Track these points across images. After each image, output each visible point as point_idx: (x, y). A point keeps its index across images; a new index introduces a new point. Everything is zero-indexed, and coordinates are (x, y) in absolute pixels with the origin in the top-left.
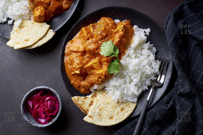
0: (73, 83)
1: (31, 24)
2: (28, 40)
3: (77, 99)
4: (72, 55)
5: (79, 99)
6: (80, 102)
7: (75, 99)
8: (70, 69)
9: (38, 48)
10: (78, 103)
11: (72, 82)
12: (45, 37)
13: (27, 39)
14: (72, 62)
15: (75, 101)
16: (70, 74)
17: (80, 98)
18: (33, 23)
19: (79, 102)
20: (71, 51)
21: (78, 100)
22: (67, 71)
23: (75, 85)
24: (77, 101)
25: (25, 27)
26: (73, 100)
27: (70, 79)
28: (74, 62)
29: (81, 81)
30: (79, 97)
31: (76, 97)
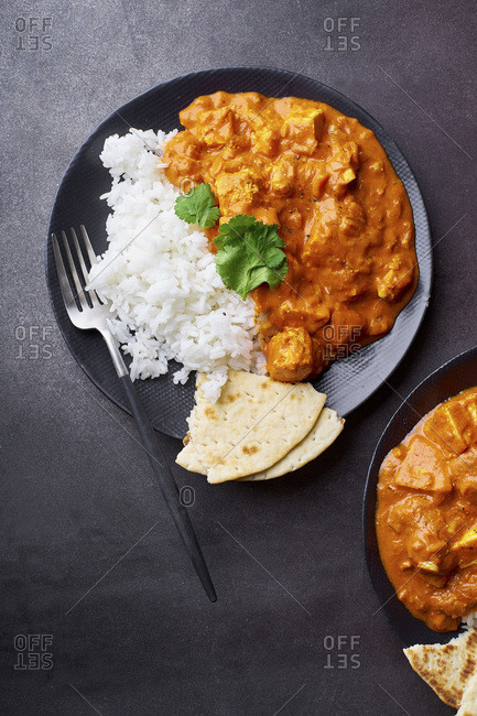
0: (405, 598)
1: (260, 388)
2: (254, 450)
3: (421, 656)
4: (403, 501)
5: (430, 655)
6: (432, 666)
7: (415, 657)
8: (396, 550)
9: (289, 476)
10: (425, 667)
11: (401, 595)
12: (312, 436)
13: (249, 446)
14: (405, 526)
15: (416, 664)
16: (397, 566)
17: (433, 651)
18: (264, 386)
19: (430, 664)
20: (400, 487)
21: (426, 659)
22: (386, 555)
23: (414, 603)
24: (422, 662)
25: (240, 400)
26: (410, 658)
27: (395, 583)
28: (416, 528)
29: (433, 589)
30: (428, 646)
31: (417, 648)
